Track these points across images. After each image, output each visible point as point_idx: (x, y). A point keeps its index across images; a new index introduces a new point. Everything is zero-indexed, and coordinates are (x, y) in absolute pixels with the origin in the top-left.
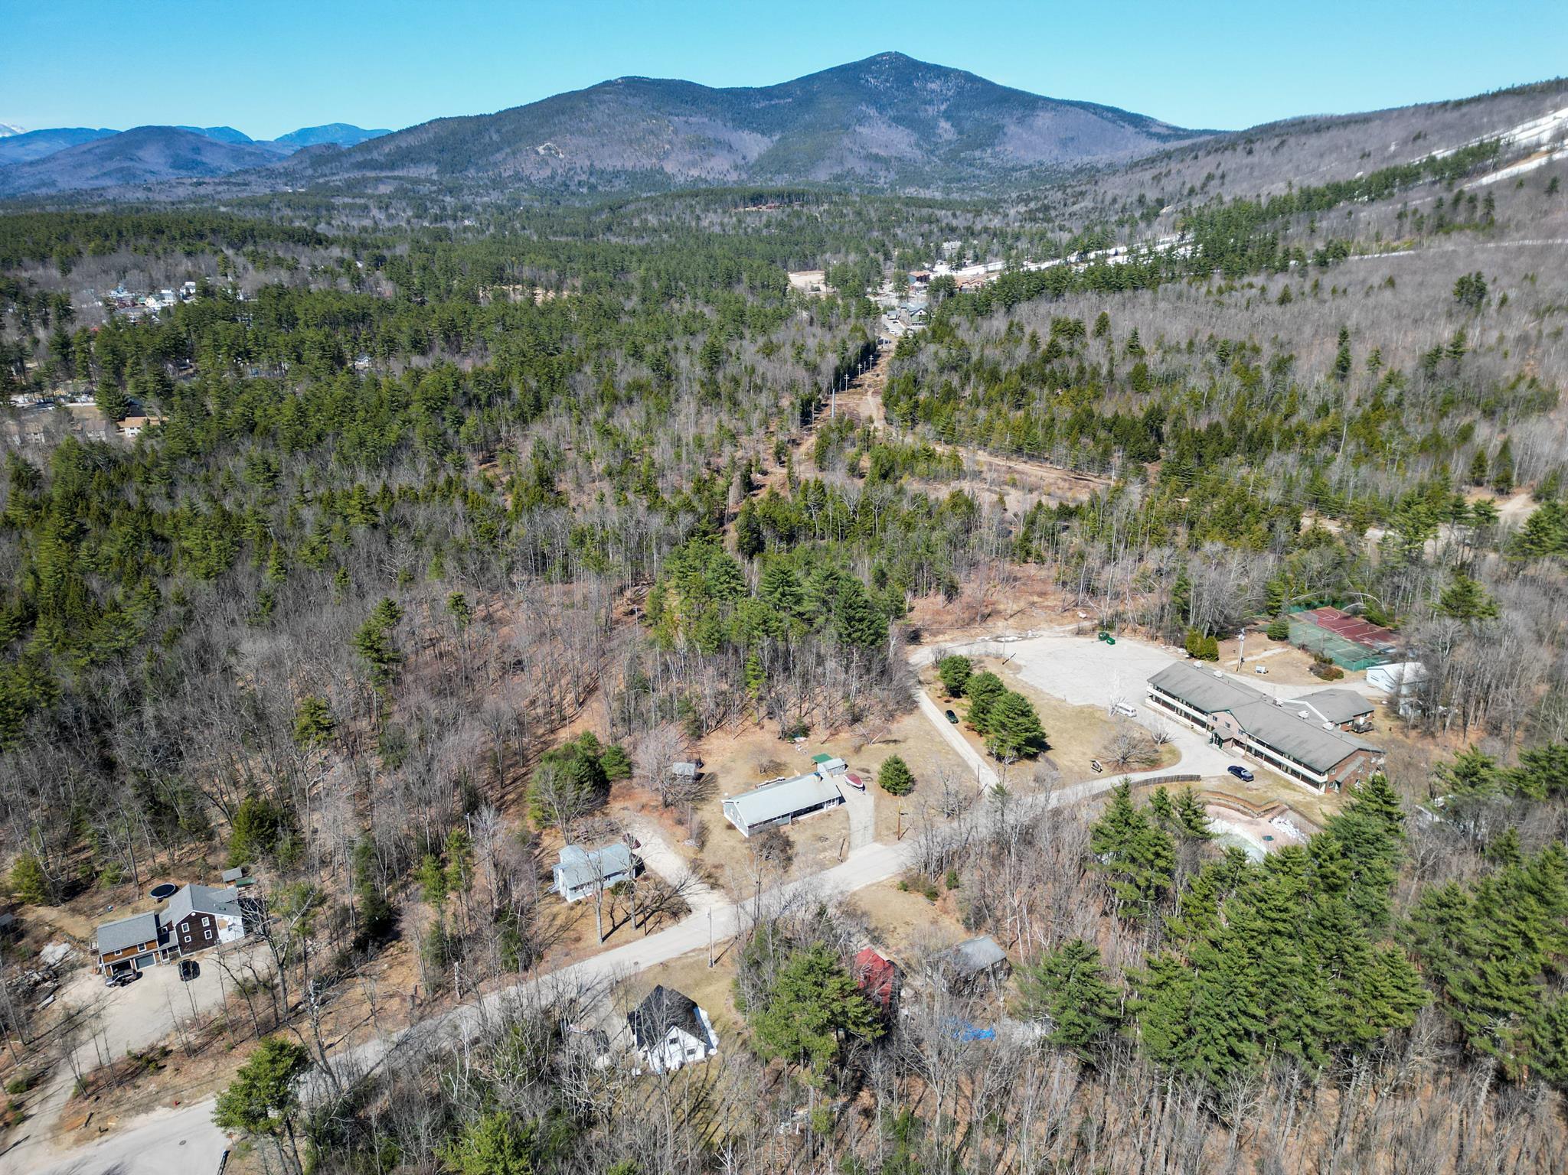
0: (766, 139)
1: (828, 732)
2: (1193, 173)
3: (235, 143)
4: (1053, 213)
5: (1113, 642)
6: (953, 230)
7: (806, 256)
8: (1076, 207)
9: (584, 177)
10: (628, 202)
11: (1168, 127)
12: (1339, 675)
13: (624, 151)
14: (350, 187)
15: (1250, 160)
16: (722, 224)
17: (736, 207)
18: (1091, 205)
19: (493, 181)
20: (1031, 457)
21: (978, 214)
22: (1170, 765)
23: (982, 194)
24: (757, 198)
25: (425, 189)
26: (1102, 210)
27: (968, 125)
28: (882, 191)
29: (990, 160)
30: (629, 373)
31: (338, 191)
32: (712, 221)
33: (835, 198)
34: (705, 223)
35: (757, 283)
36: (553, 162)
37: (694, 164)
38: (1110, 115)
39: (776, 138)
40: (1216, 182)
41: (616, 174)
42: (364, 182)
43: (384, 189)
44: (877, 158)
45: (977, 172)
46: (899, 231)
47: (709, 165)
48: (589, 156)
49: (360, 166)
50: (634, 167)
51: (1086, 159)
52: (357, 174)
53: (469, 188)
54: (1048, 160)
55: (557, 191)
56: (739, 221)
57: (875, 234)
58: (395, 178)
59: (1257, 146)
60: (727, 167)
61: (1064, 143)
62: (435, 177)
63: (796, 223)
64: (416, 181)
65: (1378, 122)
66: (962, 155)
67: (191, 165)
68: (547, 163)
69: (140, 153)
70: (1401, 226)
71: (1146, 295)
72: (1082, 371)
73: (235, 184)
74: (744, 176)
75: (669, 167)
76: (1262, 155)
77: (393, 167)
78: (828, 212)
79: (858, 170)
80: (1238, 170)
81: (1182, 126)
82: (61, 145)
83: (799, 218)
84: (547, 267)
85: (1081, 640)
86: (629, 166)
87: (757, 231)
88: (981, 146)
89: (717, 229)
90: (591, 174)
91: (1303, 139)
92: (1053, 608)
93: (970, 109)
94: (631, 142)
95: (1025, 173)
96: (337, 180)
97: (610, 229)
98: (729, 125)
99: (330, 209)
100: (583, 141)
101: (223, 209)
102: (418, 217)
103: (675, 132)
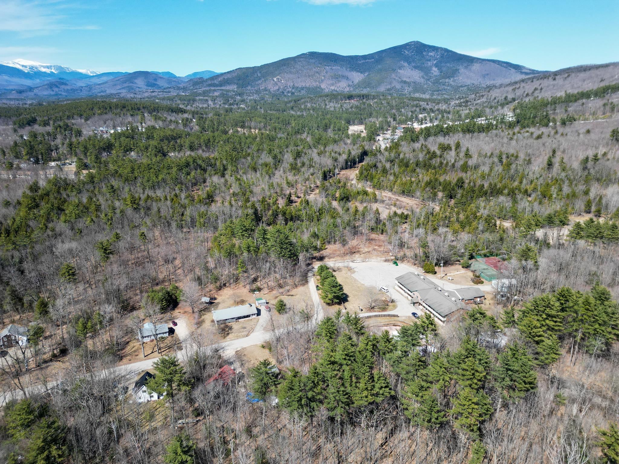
0: (362, 75)
2: (529, 88)
3: (170, 78)
4: (469, 103)
6: (424, 109)
7: (362, 119)
8: (479, 101)
9: (290, 90)
10: (302, 99)
13: (306, 80)
14: (204, 93)
15: (554, 82)
16: (335, 107)
17: (342, 101)
18: (485, 100)
19: (257, 91)
21: (438, 103)
23: (446, 96)
24: (350, 97)
25: (230, 94)
26: (490, 102)
27: (444, 69)
29: (452, 83)
30: (265, 159)
31: (200, 95)
32: (331, 106)
33: (382, 97)
34: (328, 107)
35: (336, 129)
36: (279, 84)
37: (333, 85)
39: (366, 75)
40: (538, 91)
41: (302, 88)
42: (210, 90)
43: (216, 94)
44: (405, 82)
45: (446, 88)
46: (403, 110)
47: (338, 85)
48: (293, 82)
49: (210, 85)
50: (309, 86)
52: (208, 88)
53: (246, 93)
55: (277, 96)
56: (341, 106)
57: (394, 111)
58: (221, 90)
59: (558, 77)
60: (346, 86)
61: (484, 76)
62: (236, 90)
63: (363, 106)
64: (228, 91)
66: (441, 81)
67: (153, 85)
68: (277, 84)
69: (136, 81)
70: (604, 109)
73: (165, 92)
74: (351, 89)
75: (323, 86)
76: (559, 80)
77: (221, 86)
78: (376, 102)
79: (397, 87)
80: (548, 86)
81: (536, 69)
82: (112, 77)
83: (364, 105)
84: (260, 122)
86: (308, 85)
87: (347, 109)
88: (449, 77)
89: (332, 109)
90: (293, 88)
91: (578, 74)
93: (447, 63)
94: (309, 76)
95: (465, 88)
96: (200, 91)
97: (292, 108)
98: (348, 69)
99: (194, 100)
100: (291, 76)
101: (157, 101)
102: (224, 104)
103: (327, 72)
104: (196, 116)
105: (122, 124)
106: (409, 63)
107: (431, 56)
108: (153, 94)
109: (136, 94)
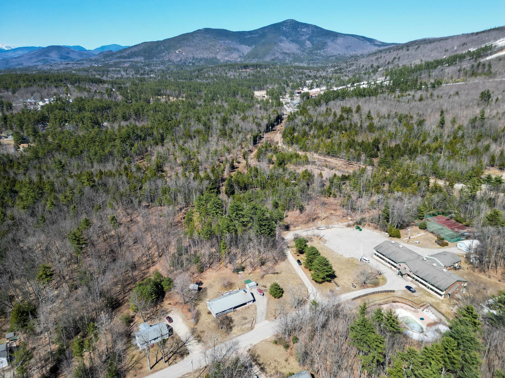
0: (250, 48)
1: (252, 269)
2: (389, 57)
3: (81, 51)
4: (343, 71)
5: (361, 230)
6: (310, 76)
7: (261, 86)
8: (351, 69)
9: (191, 60)
10: (204, 68)
11: (381, 42)
12: (446, 244)
13: (204, 52)
14: (115, 65)
15: (408, 52)
16: (234, 75)
17: (239, 69)
18: (355, 68)
19: (162, 62)
20: (333, 156)
21: (318, 71)
22: (383, 285)
23: (320, 65)
24: (246, 67)
25: (139, 65)
26: (359, 69)
27: (315, 42)
28: (288, 64)
29: (323, 54)
30: (195, 126)
31: (111, 66)
32: (231, 74)
33: (271, 66)
34: (229, 75)
35: (244, 95)
36: (181, 56)
37: (226, 56)
38: (362, 39)
39: (253, 47)
40: (396, 60)
41: (201, 59)
42: (120, 62)
43: (126, 65)
44: (286, 53)
45: (318, 57)
46: (292, 77)
47: (231, 56)
48: (193, 54)
49: (120, 57)
50: (207, 57)
51: (354, 53)
52: (118, 60)
53: (154, 64)
54: (341, 53)
55: (181, 65)
56: (240, 74)
57: (284, 78)
58: (130, 61)
59: (410, 48)
60: (237, 57)
61: (347, 48)
62: (143, 61)
63: (258, 75)
64: (137, 62)
65: (450, 40)
66: (314, 52)
67: (66, 58)
68: (179, 56)
69: (50, 54)
70: (459, 74)
71: (373, 98)
72: (351, 125)
73: (79, 64)
74: (243, 60)
75: (219, 57)
76: (412, 51)
77: (129, 58)
78: (269, 71)
79: (280, 57)
80: (404, 56)
81: (385, 42)
82: (26, 52)
83: (259, 73)
84: (175, 90)
85: (349, 229)
86: (205, 56)
87: (245, 77)
88: (320, 49)
89: (232, 77)
90: (193, 59)
91: (425, 46)
92: (339, 216)
93: (316, 37)
94: (206, 49)
95: (334, 58)
96: (112, 62)
97: (197, 77)
98: (238, 43)
99: (108, 71)
100: (191, 49)
101: (73, 72)
102: (136, 74)
103: (221, 46)
104: (115, 86)
105: (49, 96)
106: (287, 38)
107: (304, 32)
108: (68, 66)
109: (52, 66)
